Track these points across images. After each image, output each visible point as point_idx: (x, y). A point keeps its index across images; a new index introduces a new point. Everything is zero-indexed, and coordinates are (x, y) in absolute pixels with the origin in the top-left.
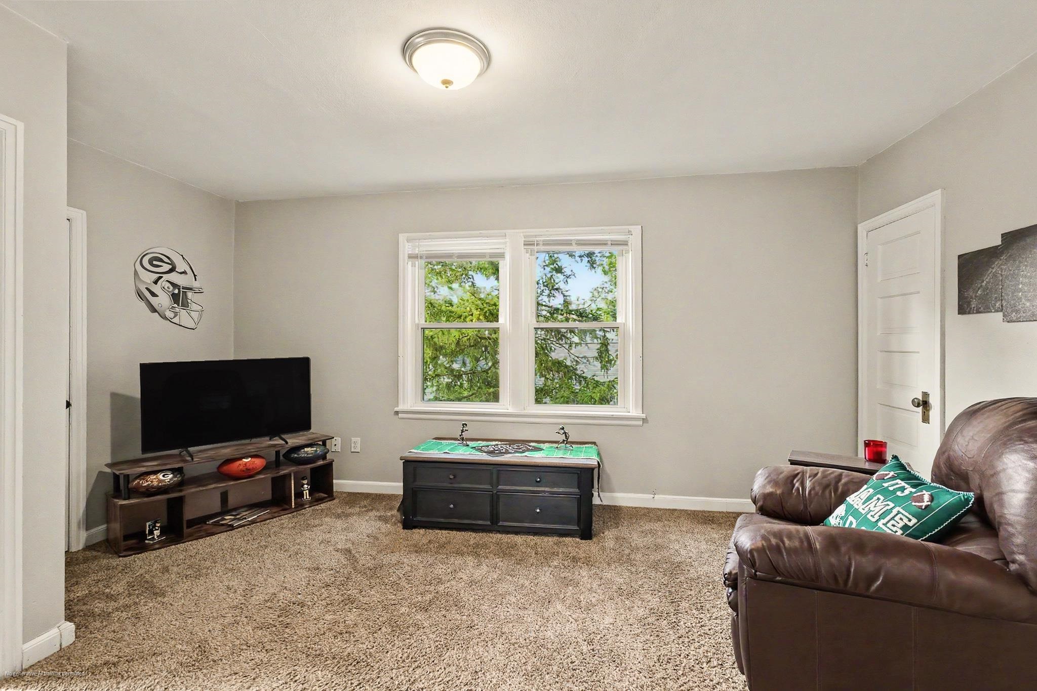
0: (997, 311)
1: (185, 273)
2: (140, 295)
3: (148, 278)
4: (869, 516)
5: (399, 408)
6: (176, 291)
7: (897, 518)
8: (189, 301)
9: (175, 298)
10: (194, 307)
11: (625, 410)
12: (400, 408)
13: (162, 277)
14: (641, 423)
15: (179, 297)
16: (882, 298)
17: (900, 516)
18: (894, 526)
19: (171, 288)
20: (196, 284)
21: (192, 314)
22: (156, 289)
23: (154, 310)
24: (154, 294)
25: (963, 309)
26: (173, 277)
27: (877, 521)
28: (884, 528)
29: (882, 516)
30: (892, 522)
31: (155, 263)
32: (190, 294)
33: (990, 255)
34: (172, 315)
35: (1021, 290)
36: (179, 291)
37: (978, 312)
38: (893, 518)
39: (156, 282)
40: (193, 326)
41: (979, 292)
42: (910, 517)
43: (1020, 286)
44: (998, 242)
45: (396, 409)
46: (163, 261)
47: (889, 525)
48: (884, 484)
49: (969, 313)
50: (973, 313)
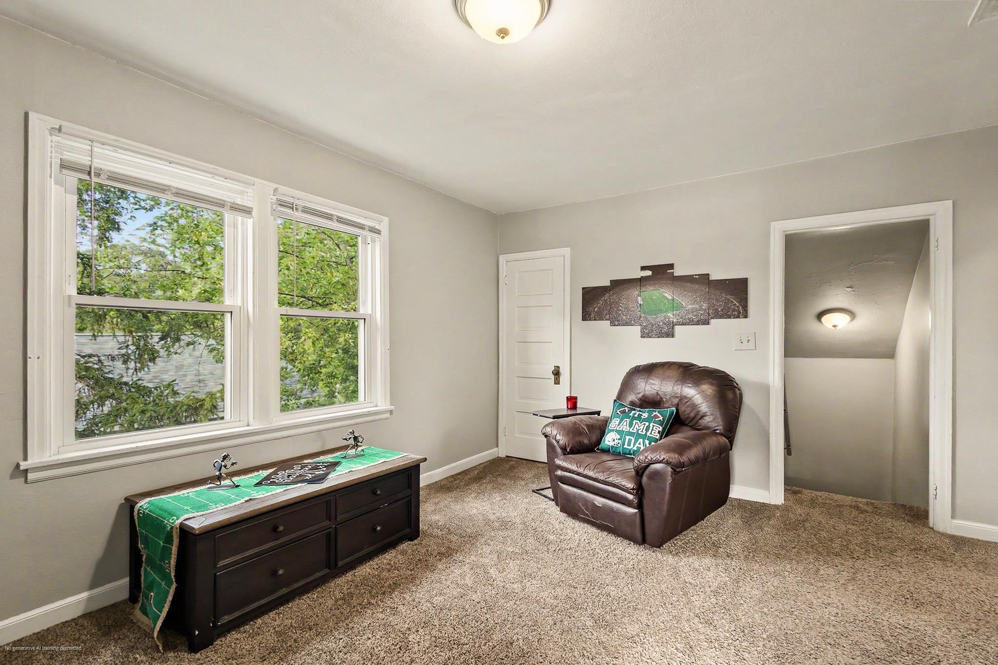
0: (607, 320)
4: (639, 432)
5: (30, 462)
7: (654, 429)
11: (372, 405)
12: (34, 460)
14: (388, 415)
16: (518, 307)
17: (655, 427)
18: (654, 433)
25: (584, 319)
27: (646, 433)
28: (651, 435)
29: (647, 430)
30: (653, 431)
33: (603, 290)
35: (620, 310)
37: (595, 320)
38: (652, 430)
41: (596, 309)
42: (659, 426)
43: (620, 308)
44: (609, 284)
45: (25, 465)
47: (653, 433)
48: (630, 415)
49: (590, 320)
50: (592, 320)
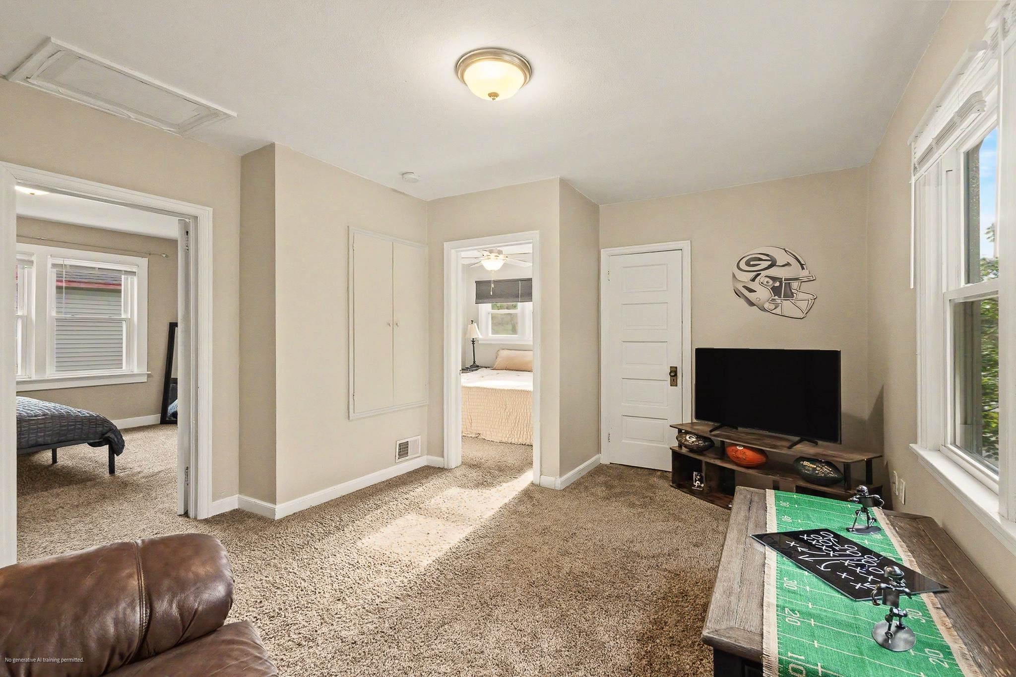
1: (788, 264)
2: (738, 294)
3: (746, 277)
6: (777, 284)
8: (794, 291)
9: (776, 291)
10: (801, 296)
13: (760, 274)
15: (781, 289)
19: (771, 282)
20: (804, 274)
21: (799, 303)
22: (754, 285)
23: (751, 304)
24: (751, 291)
26: (773, 272)
31: (752, 263)
32: (794, 284)
34: (773, 307)
36: (781, 284)
39: (753, 280)
40: (801, 315)
45: (911, 446)
46: (760, 260)
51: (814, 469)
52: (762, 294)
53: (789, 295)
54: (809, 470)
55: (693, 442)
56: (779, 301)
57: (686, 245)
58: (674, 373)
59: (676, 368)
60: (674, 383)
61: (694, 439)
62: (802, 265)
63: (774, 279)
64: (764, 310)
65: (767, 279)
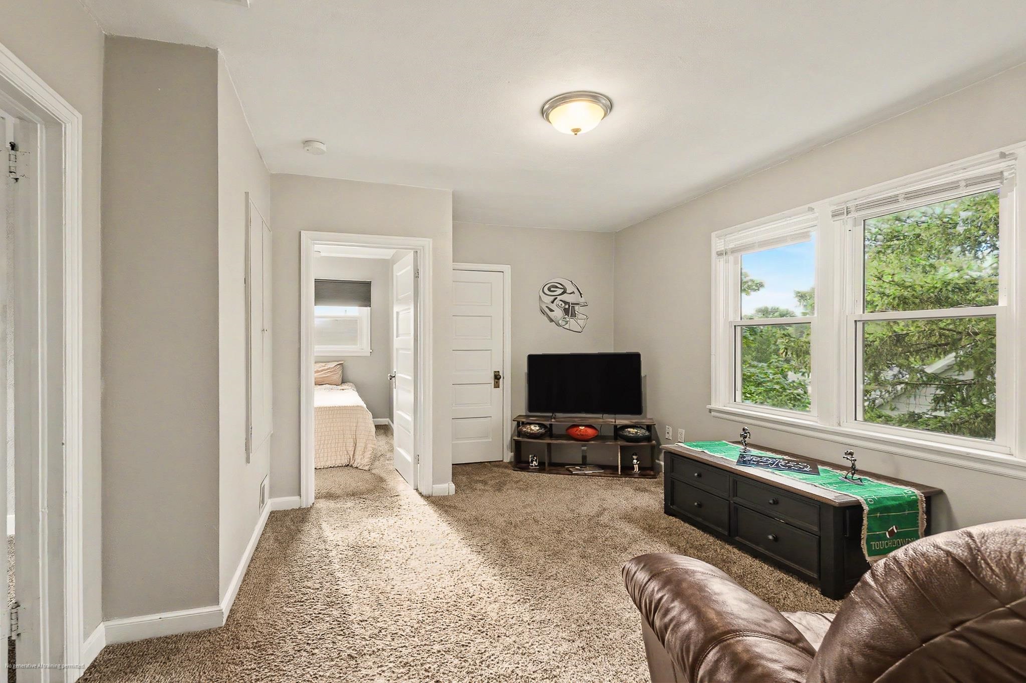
1: (573, 293)
2: (543, 312)
3: (547, 299)
5: (712, 406)
6: (567, 307)
8: (576, 312)
9: (566, 311)
10: (580, 316)
12: (714, 406)
13: (556, 298)
15: (569, 310)
19: (563, 305)
20: (582, 300)
21: (579, 321)
22: (553, 306)
23: (551, 320)
24: (551, 310)
26: (565, 297)
31: (552, 289)
32: (577, 308)
34: (564, 323)
36: (569, 306)
39: (553, 302)
40: (580, 330)
45: (709, 407)
46: (557, 287)
51: (637, 433)
52: (558, 313)
53: (574, 315)
54: (633, 434)
55: (538, 430)
56: (568, 319)
57: (507, 269)
58: (497, 377)
59: (499, 372)
60: (497, 385)
61: (538, 428)
62: (581, 294)
63: (565, 303)
64: (558, 325)
65: (561, 302)
